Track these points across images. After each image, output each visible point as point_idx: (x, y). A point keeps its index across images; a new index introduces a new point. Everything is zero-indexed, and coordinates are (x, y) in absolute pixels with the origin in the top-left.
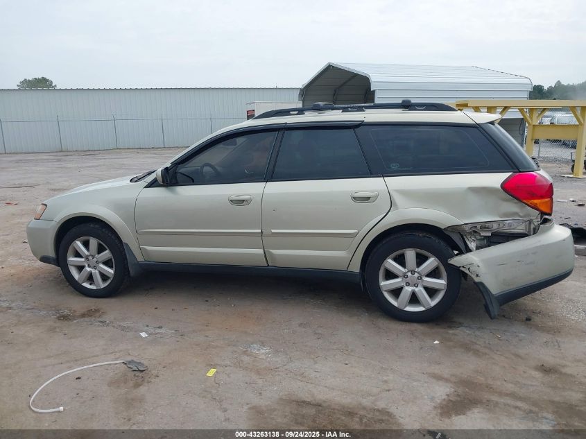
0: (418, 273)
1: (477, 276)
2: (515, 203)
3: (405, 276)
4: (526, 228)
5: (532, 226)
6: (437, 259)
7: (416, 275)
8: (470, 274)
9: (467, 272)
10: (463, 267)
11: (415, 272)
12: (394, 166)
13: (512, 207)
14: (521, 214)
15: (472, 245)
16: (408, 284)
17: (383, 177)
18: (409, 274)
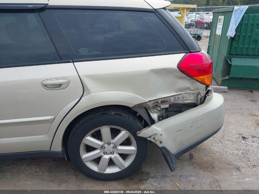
0: (113, 144)
1: (161, 142)
2: (188, 80)
3: (102, 147)
4: (195, 99)
5: (199, 97)
6: (128, 132)
7: (112, 145)
8: (155, 142)
9: (153, 140)
10: (150, 137)
11: (110, 143)
12: (83, 51)
13: (185, 83)
14: (192, 89)
15: (155, 116)
16: (105, 153)
17: (73, 62)
18: (106, 145)
